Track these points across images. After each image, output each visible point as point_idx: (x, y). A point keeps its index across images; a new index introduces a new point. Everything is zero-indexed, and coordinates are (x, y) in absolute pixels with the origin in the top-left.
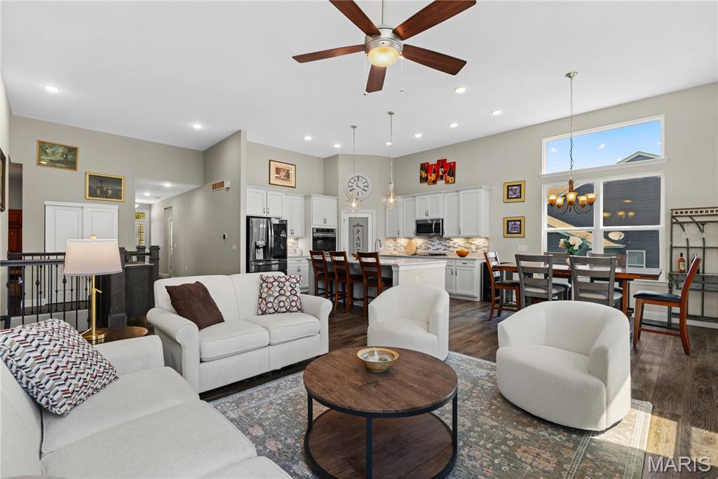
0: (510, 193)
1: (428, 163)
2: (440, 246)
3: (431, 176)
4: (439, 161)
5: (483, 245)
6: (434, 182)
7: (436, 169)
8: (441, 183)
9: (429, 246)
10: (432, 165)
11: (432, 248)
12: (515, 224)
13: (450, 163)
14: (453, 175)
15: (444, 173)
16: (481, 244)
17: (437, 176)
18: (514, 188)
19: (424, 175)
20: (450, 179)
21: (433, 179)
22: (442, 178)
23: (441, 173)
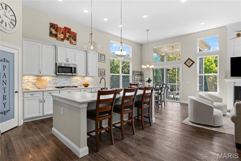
0: (101, 58)
1: (57, 25)
2: (66, 82)
3: (60, 34)
4: (65, 28)
5: (90, 80)
6: (62, 40)
7: (64, 32)
8: (66, 42)
9: (57, 81)
10: (61, 28)
11: (60, 83)
12: (102, 71)
13: (74, 33)
14: (75, 40)
15: (70, 36)
16: (89, 80)
17: (65, 37)
18: (102, 56)
19: (54, 32)
20: (74, 42)
21: (61, 38)
22: (68, 39)
23: (67, 36)
